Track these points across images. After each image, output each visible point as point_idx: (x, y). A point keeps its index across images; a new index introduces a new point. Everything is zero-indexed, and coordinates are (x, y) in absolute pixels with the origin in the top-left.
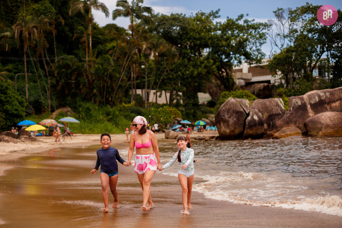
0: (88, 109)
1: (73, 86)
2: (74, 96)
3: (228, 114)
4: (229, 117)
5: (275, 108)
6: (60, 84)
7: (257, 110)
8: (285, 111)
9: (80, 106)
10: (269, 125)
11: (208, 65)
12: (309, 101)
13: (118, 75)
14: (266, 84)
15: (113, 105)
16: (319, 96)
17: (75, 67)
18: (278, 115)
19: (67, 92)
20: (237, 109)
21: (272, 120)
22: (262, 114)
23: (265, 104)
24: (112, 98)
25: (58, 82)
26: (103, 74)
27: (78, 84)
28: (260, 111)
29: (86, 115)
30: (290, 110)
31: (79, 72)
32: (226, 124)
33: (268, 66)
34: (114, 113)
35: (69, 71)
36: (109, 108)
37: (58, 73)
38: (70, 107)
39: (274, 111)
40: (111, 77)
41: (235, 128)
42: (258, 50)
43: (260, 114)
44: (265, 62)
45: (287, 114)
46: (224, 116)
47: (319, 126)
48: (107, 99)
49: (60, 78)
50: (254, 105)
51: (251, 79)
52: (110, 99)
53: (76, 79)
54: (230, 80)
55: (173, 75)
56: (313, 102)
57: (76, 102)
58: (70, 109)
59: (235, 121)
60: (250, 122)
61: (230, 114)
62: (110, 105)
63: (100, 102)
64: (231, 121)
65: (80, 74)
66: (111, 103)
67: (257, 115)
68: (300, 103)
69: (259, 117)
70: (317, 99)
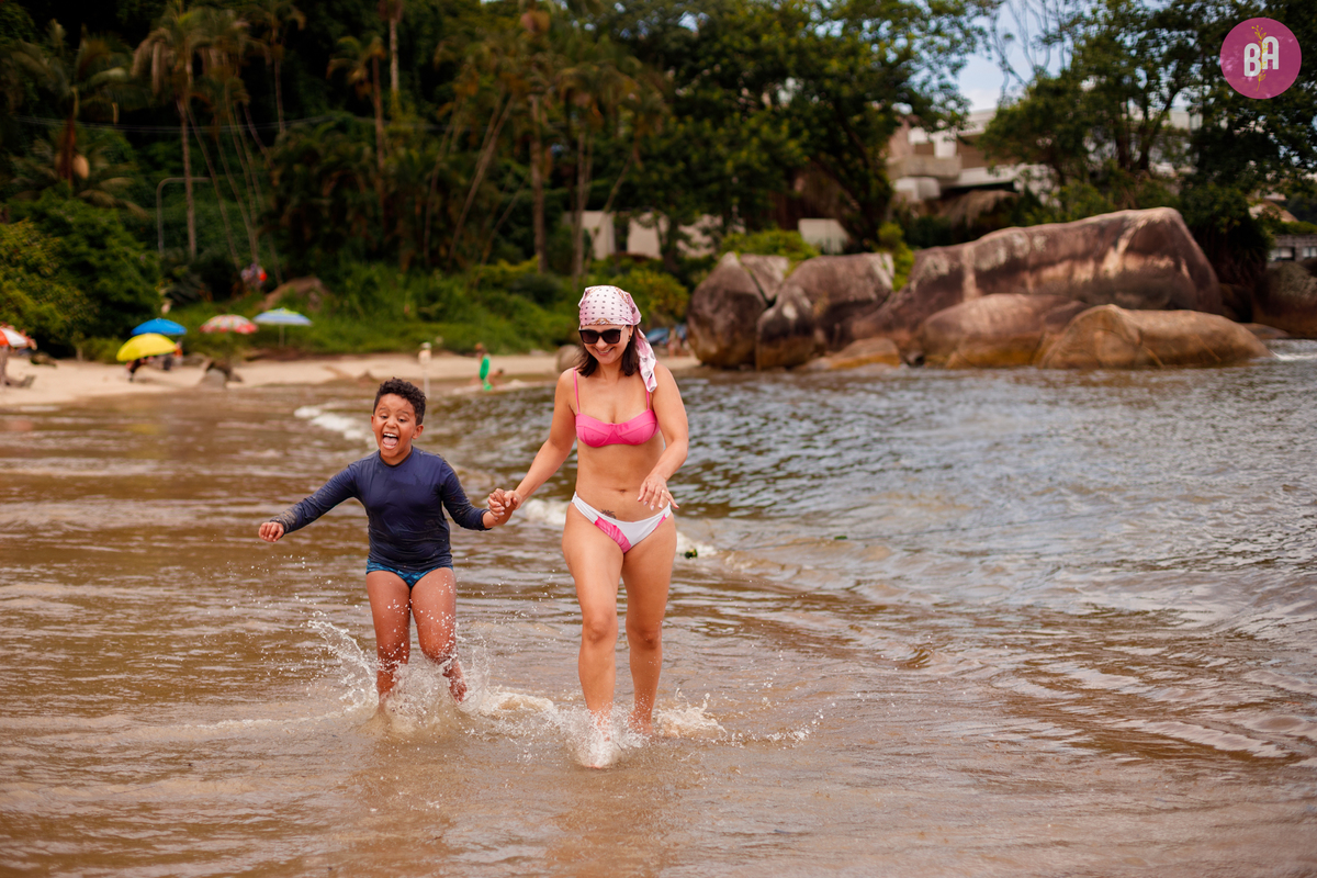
0: (370, 283)
1: (326, 214)
2: (332, 243)
3: (711, 302)
4: (715, 311)
5: (861, 283)
6: (289, 209)
7: (798, 291)
8: (889, 292)
9: (348, 274)
10: (830, 334)
11: (773, 137)
12: (977, 261)
13: (462, 181)
14: (1002, 194)
15: (452, 268)
16: (1011, 248)
17: (332, 158)
18: (863, 305)
19: (308, 233)
20: (739, 288)
21: (841, 319)
22: (813, 302)
23: (832, 272)
24: (448, 248)
25: (281, 202)
26: (421, 176)
27: (339, 210)
28: (807, 293)
29: (362, 302)
30: (908, 290)
31: (345, 176)
32: (707, 331)
33: (981, 138)
34: (451, 294)
35: (316, 170)
36: (438, 280)
37: (283, 178)
38: (319, 276)
39: (854, 294)
40: (444, 186)
41: (734, 342)
42: (943, 87)
43: (806, 303)
44: (977, 125)
45: (894, 301)
46: (700, 306)
47: (952, 336)
48: (434, 253)
49: (289, 190)
50: (796, 275)
51: (956, 178)
52: (443, 252)
53: (335, 194)
54: (874, 183)
55: (660, 173)
56: (985, 265)
57: (336, 262)
58: (316, 283)
59: (733, 323)
60: (771, 323)
61: (715, 301)
62: (443, 269)
63: (413, 263)
64: (721, 322)
65: (346, 180)
66: (448, 264)
67: (795, 302)
68: (944, 268)
69: (799, 310)
70: (1002, 256)
